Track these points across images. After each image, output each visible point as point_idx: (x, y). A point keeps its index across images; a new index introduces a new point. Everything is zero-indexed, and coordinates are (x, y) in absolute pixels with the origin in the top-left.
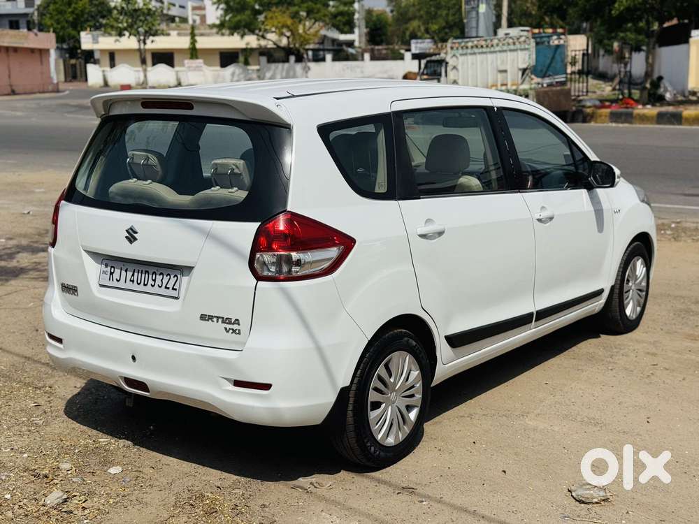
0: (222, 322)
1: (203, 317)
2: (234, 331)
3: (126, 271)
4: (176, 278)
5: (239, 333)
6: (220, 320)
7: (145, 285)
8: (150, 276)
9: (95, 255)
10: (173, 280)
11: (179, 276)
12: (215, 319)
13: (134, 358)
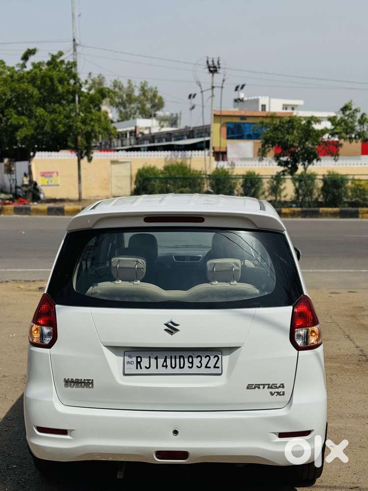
0: (268, 388)
1: (249, 387)
2: (278, 393)
3: (156, 358)
4: (216, 358)
5: (283, 394)
6: (266, 386)
7: (180, 367)
8: (186, 360)
9: (115, 349)
10: (213, 361)
11: (220, 356)
12: (261, 387)
13: (176, 432)
